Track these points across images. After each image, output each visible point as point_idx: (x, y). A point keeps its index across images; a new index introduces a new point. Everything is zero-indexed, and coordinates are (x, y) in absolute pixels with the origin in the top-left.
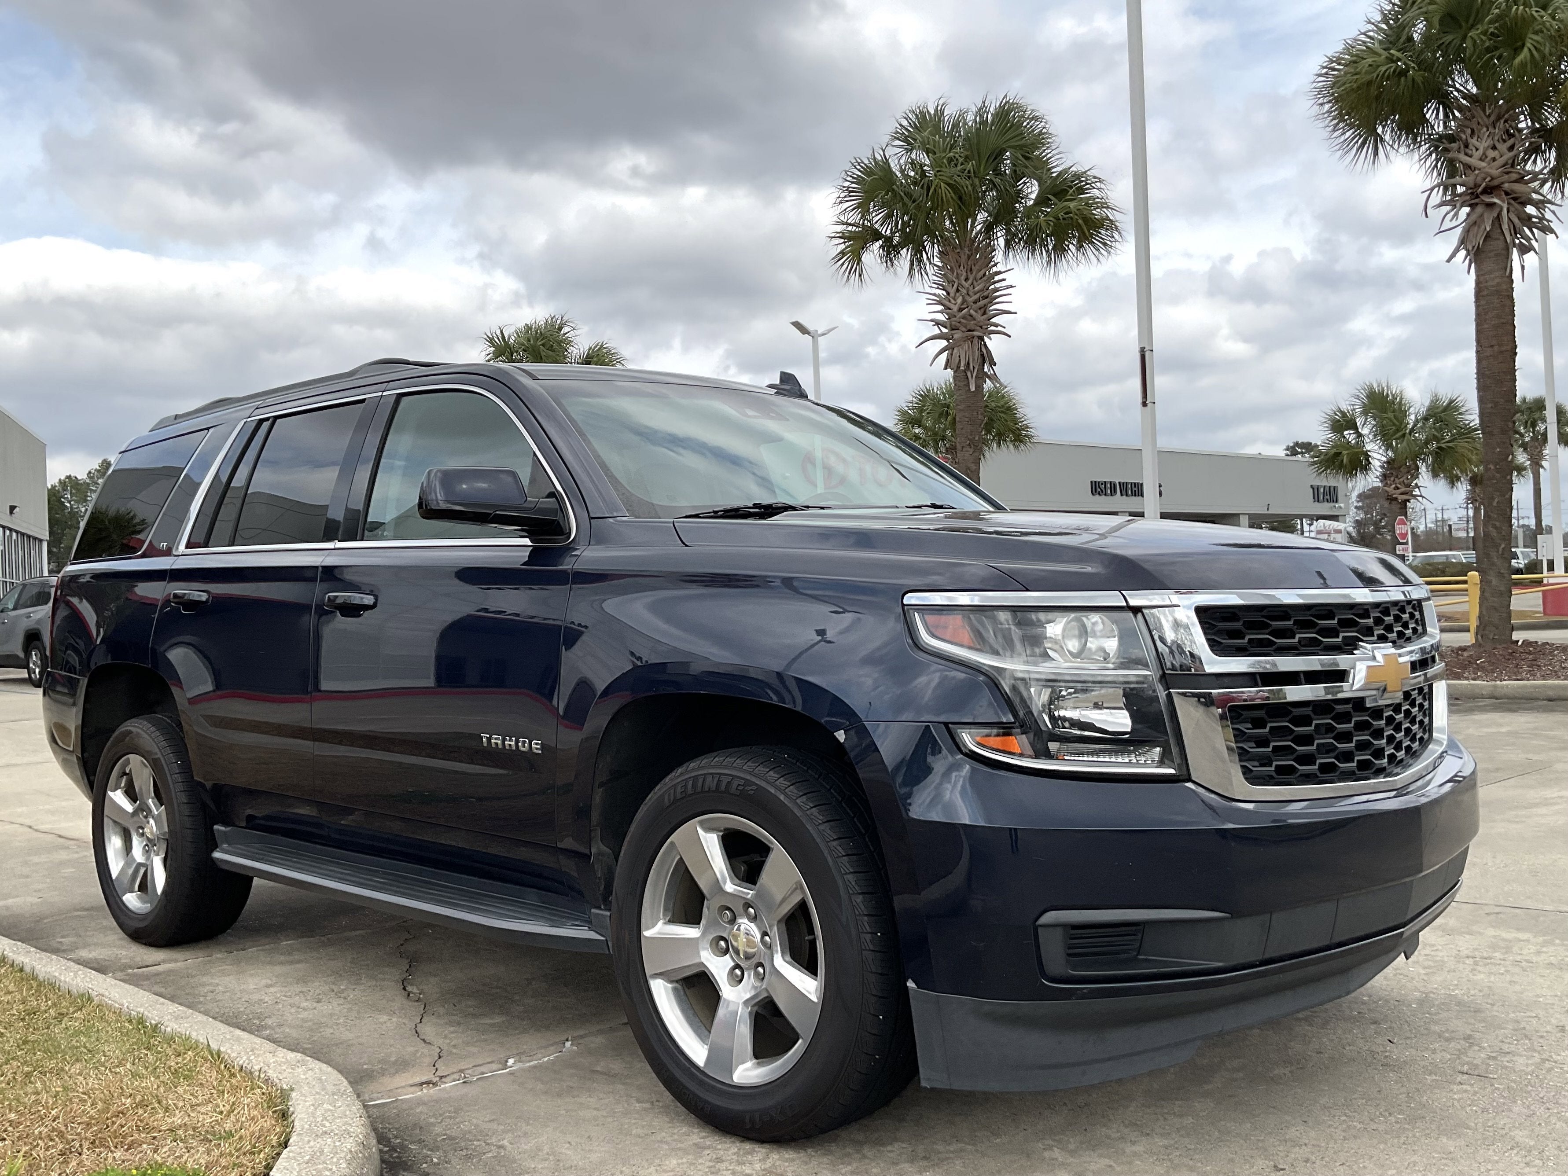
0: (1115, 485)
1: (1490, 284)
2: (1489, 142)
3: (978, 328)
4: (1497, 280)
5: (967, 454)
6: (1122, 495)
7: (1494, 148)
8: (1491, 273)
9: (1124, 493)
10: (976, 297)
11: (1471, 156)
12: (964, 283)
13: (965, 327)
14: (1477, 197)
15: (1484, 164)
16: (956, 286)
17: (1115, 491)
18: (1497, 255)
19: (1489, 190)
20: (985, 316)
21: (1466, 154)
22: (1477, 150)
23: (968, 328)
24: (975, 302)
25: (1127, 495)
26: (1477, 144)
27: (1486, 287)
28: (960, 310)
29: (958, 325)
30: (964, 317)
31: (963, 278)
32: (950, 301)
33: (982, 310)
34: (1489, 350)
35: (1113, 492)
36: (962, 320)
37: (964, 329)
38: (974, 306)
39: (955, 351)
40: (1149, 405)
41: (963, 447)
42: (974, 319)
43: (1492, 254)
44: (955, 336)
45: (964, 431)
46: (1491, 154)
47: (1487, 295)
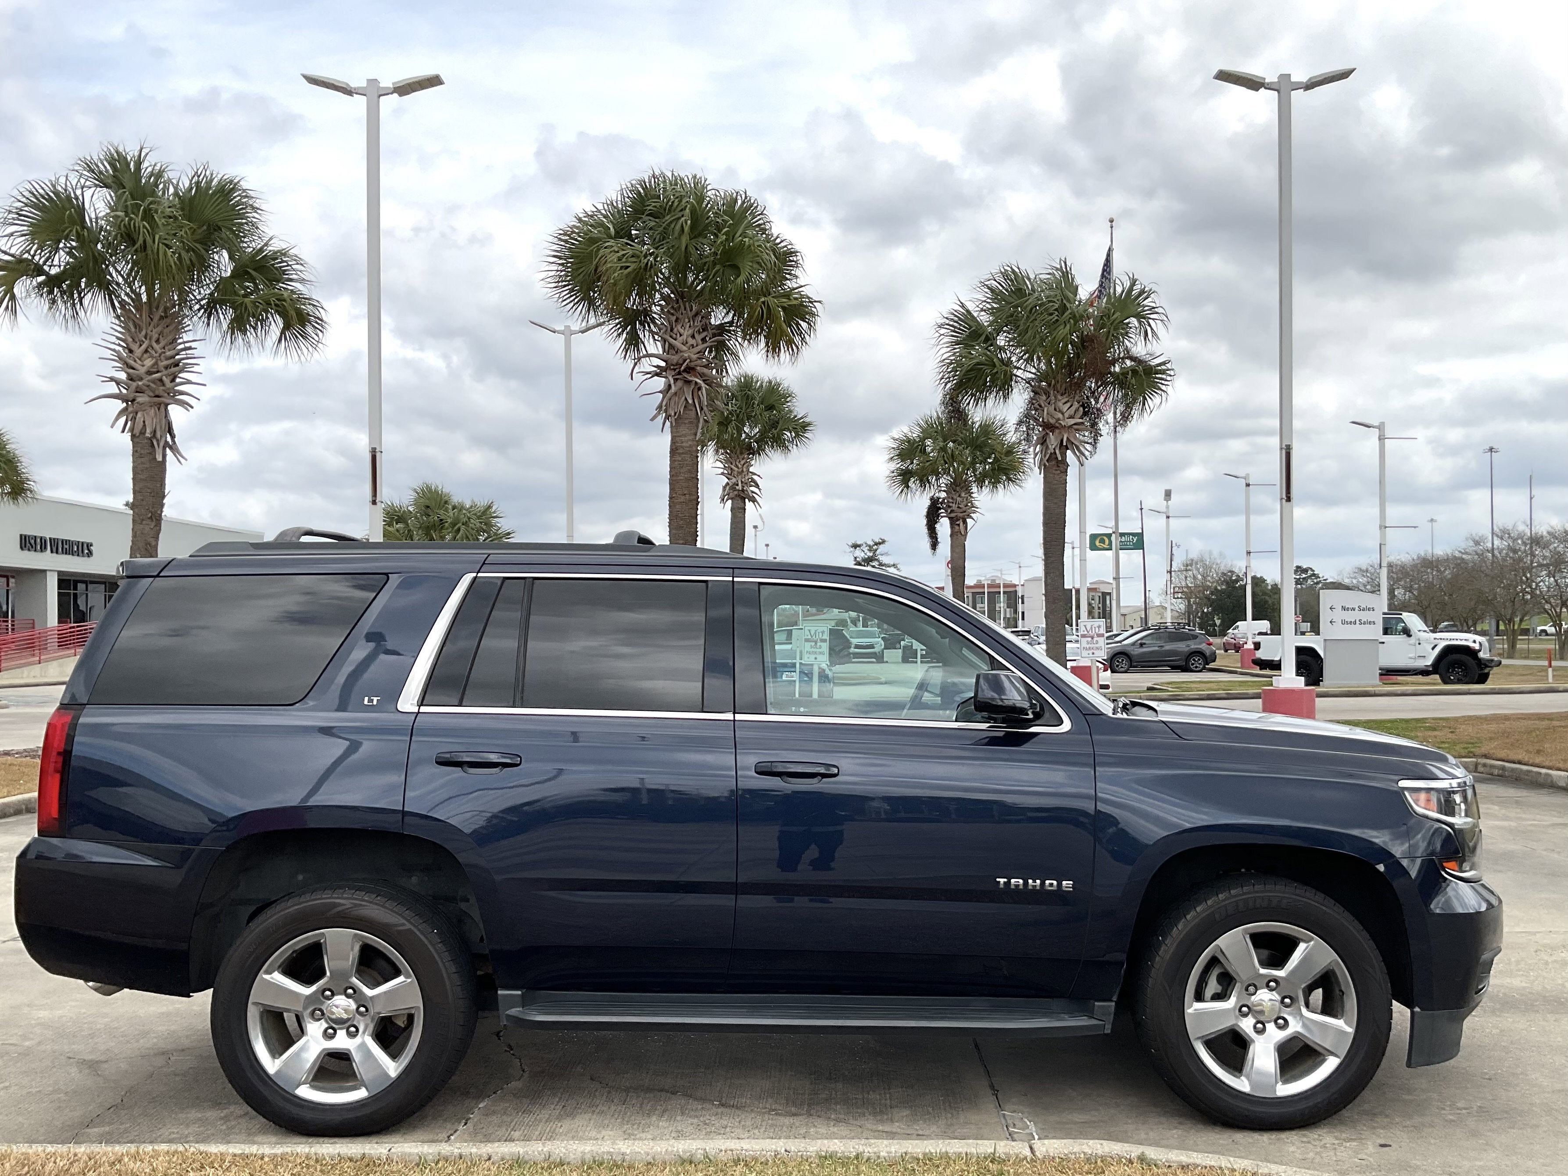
0: (45, 541)
1: (684, 444)
2: (691, 331)
3: (166, 395)
4: (690, 443)
5: (147, 528)
6: (52, 552)
7: (693, 337)
8: (685, 437)
9: (54, 550)
10: (166, 363)
11: (675, 339)
12: (155, 345)
13: (153, 392)
14: (679, 373)
15: (685, 348)
16: (144, 346)
17: (45, 548)
18: (691, 423)
19: (690, 370)
20: (173, 384)
21: (671, 337)
22: (681, 335)
23: (157, 393)
24: (166, 368)
25: (57, 553)
26: (682, 331)
27: (682, 447)
28: (149, 373)
29: (145, 388)
30: (153, 381)
31: (154, 339)
32: (135, 361)
33: (171, 377)
34: (683, 497)
35: (43, 549)
36: (152, 385)
37: (152, 394)
38: (165, 372)
39: (139, 415)
40: (379, 504)
41: (143, 520)
42: (164, 385)
43: (687, 421)
44: (139, 400)
45: (144, 503)
46: (691, 341)
47: (683, 453)
